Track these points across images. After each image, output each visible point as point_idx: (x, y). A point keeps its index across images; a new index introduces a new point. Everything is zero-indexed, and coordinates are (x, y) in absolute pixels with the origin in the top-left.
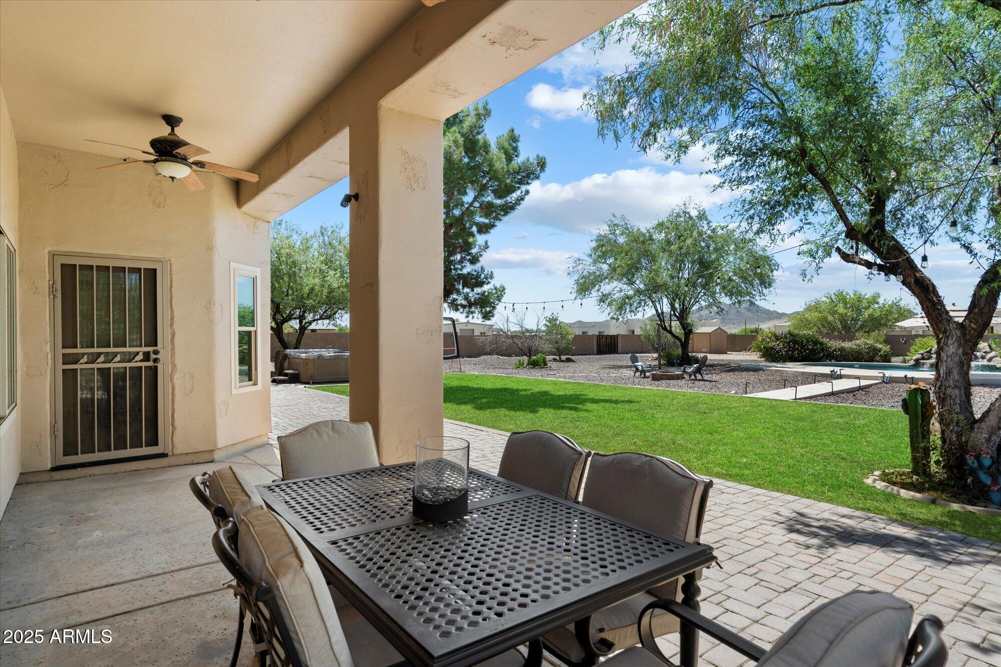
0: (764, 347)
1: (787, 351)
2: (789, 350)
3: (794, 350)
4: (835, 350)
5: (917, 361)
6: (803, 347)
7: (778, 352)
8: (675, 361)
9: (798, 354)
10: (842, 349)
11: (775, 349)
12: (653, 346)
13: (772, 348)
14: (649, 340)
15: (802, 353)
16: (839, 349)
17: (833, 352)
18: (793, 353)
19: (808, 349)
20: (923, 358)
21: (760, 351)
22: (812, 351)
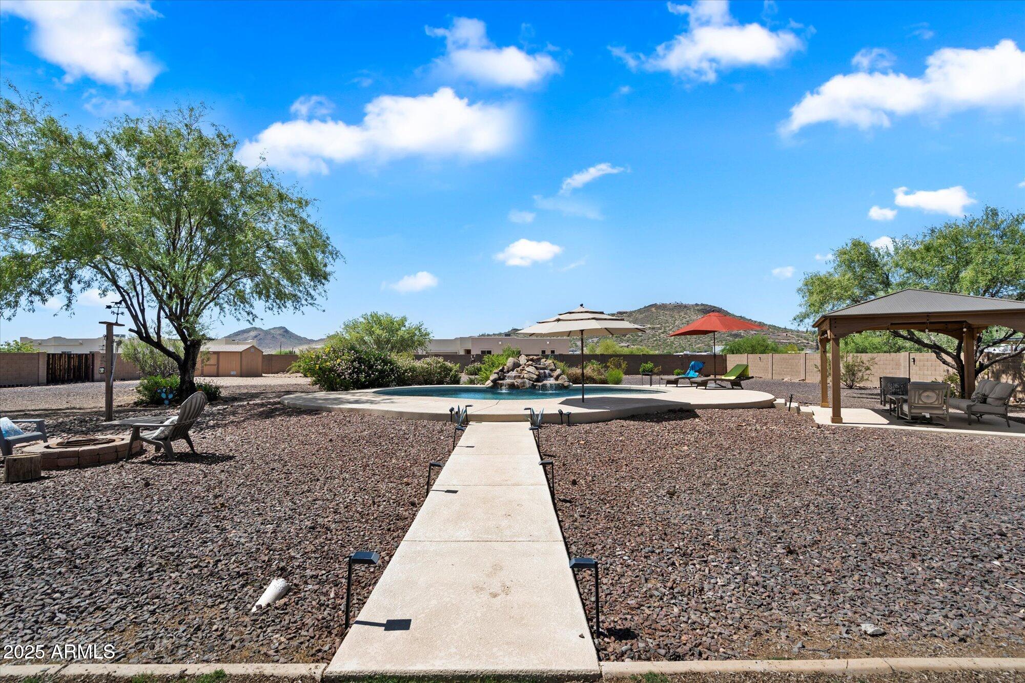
0: (320, 368)
1: (350, 374)
2: (353, 372)
3: (359, 371)
4: (406, 371)
5: (494, 381)
6: (371, 367)
7: (339, 376)
8: (164, 396)
9: (365, 377)
10: (413, 370)
11: (335, 371)
12: (143, 369)
13: (331, 370)
14: (136, 359)
15: (370, 376)
16: (410, 369)
17: (403, 374)
18: (358, 376)
19: (377, 370)
20: (500, 379)
21: (312, 376)
22: (382, 372)
